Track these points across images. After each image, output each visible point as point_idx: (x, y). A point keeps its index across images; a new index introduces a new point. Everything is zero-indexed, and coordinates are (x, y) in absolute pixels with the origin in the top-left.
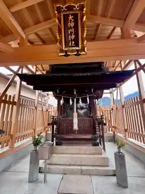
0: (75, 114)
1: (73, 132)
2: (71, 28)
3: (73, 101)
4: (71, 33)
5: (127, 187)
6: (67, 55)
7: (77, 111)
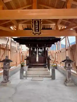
0: (37, 55)
1: (36, 62)
2: (37, 25)
3: (36, 49)
4: (37, 27)
5: (54, 79)
6: (35, 35)
7: (38, 54)
